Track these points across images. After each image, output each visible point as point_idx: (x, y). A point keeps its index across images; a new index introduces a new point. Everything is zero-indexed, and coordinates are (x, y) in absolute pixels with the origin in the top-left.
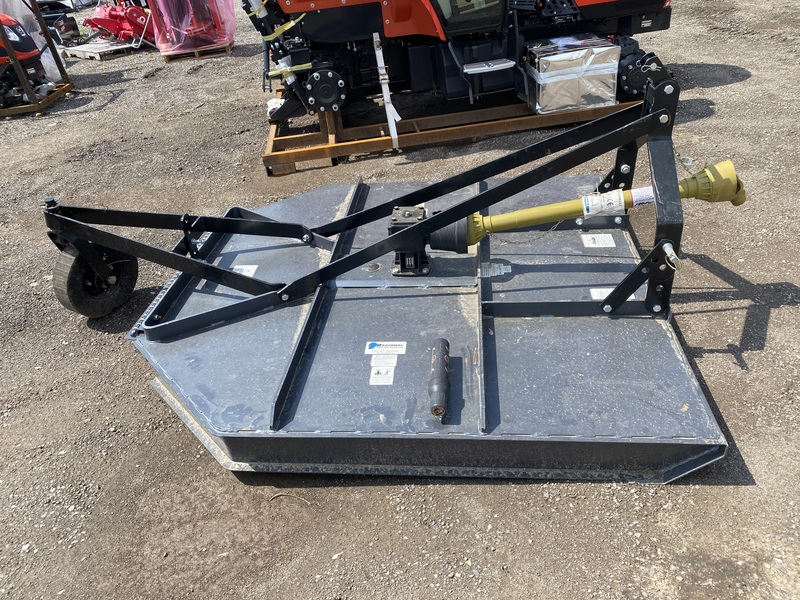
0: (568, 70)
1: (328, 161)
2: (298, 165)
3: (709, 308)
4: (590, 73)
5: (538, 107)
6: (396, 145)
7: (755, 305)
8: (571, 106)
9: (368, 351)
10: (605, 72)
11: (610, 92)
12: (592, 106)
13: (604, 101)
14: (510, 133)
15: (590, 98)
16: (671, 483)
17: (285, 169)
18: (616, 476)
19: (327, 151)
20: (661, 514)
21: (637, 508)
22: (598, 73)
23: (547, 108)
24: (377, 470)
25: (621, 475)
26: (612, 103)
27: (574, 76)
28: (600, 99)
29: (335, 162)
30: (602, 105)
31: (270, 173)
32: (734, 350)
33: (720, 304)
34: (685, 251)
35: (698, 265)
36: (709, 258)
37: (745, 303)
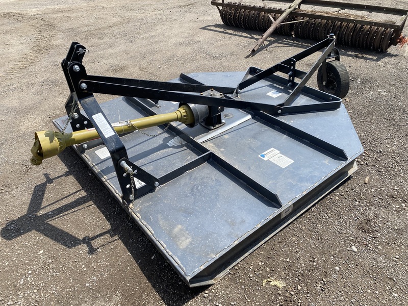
7: (36, 212)
32: (50, 181)
33: (56, 206)
34: (84, 248)
35: (73, 234)
36: (66, 246)
37: (41, 213)
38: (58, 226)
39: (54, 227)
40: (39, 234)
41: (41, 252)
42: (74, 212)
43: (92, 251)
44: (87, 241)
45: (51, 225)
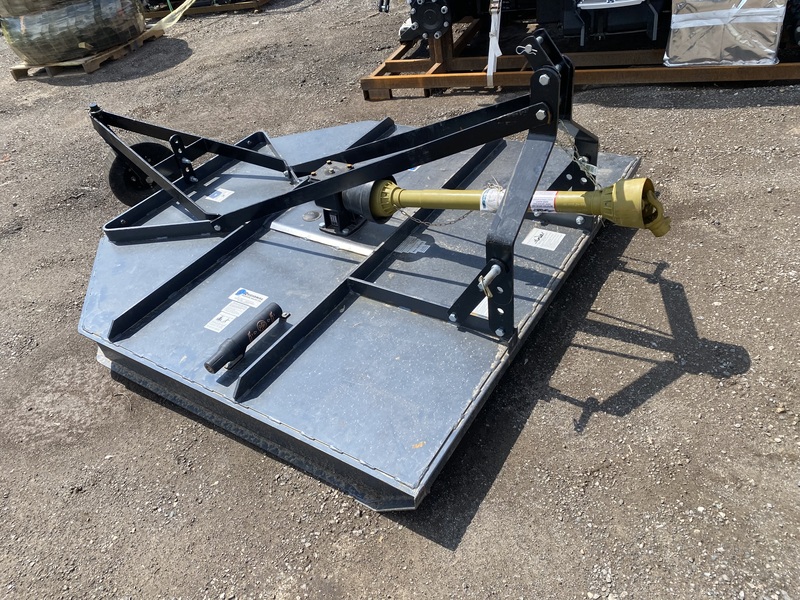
0: (711, 13)
1: (420, 91)
2: (397, 92)
3: (617, 350)
4: (742, 20)
5: (666, 57)
6: (490, 84)
7: (672, 363)
8: (711, 60)
9: (233, 297)
10: (764, 20)
11: (770, 47)
12: (739, 63)
13: (758, 58)
14: (624, 86)
15: (738, 52)
16: (381, 513)
17: (380, 95)
18: (343, 485)
19: (420, 81)
20: (344, 536)
21: (332, 522)
22: (753, 19)
23: (676, 60)
24: (181, 401)
25: (348, 486)
26: (769, 62)
27: (717, 22)
28: (750, 55)
29: (428, 94)
30: (754, 63)
31: (367, 97)
32: (590, 406)
33: (634, 349)
34: (665, 274)
35: (660, 295)
36: (683, 290)
37: (664, 356)
38: (665, 318)
39: (671, 322)
40: (698, 327)
41: (716, 303)
42: (625, 322)
43: (662, 266)
44: (653, 278)
45: (672, 327)
